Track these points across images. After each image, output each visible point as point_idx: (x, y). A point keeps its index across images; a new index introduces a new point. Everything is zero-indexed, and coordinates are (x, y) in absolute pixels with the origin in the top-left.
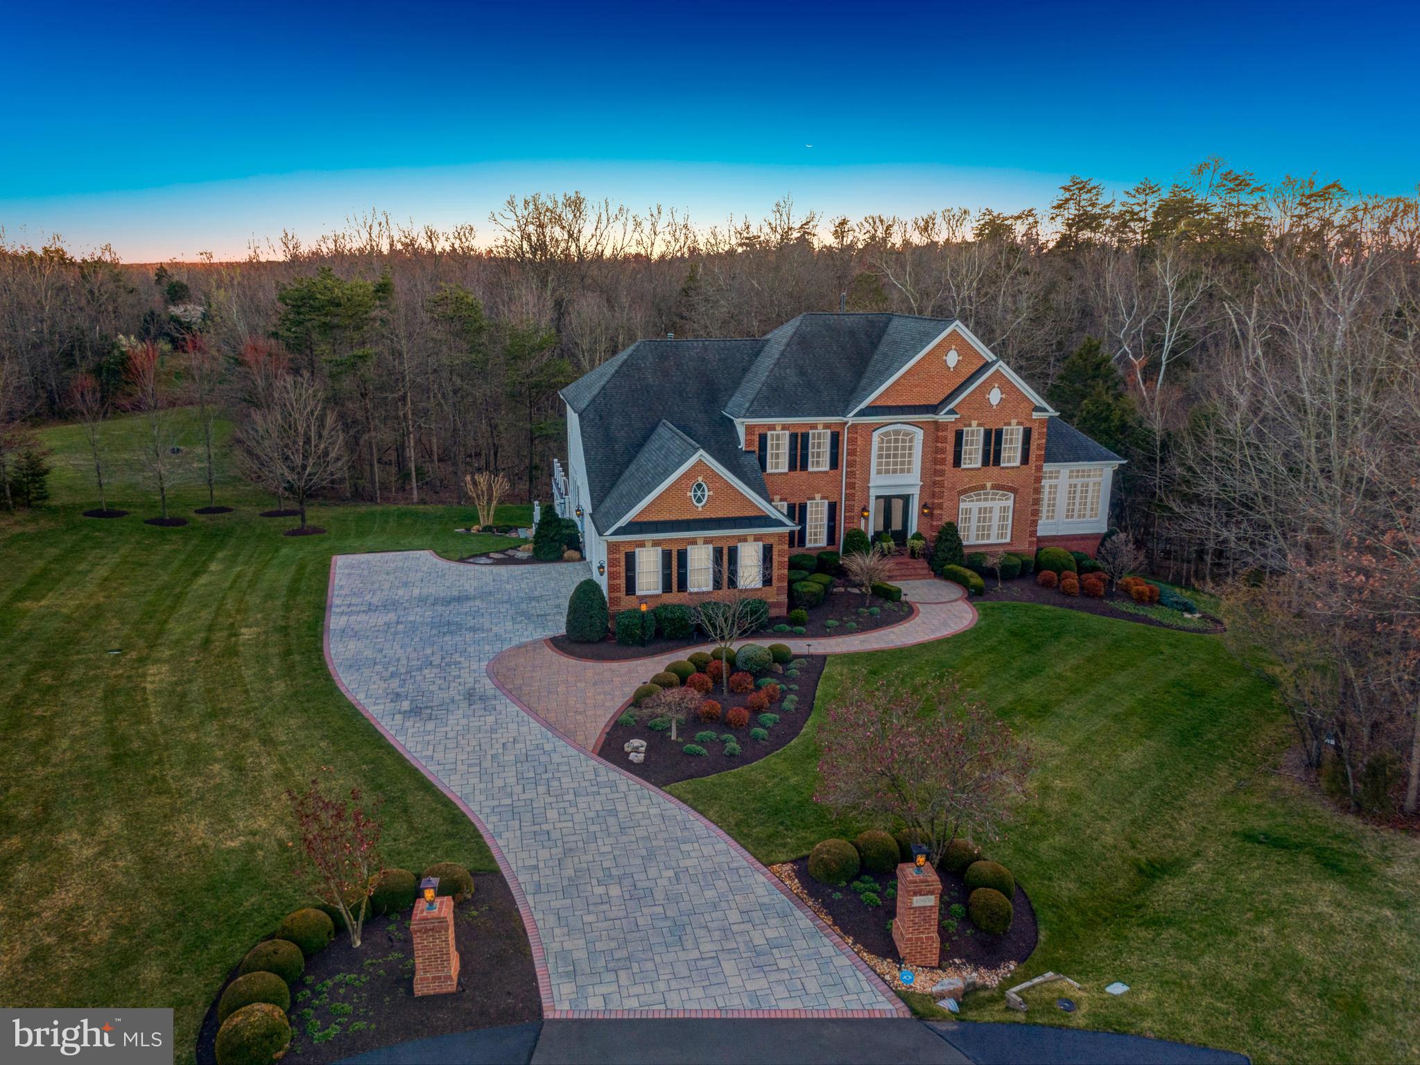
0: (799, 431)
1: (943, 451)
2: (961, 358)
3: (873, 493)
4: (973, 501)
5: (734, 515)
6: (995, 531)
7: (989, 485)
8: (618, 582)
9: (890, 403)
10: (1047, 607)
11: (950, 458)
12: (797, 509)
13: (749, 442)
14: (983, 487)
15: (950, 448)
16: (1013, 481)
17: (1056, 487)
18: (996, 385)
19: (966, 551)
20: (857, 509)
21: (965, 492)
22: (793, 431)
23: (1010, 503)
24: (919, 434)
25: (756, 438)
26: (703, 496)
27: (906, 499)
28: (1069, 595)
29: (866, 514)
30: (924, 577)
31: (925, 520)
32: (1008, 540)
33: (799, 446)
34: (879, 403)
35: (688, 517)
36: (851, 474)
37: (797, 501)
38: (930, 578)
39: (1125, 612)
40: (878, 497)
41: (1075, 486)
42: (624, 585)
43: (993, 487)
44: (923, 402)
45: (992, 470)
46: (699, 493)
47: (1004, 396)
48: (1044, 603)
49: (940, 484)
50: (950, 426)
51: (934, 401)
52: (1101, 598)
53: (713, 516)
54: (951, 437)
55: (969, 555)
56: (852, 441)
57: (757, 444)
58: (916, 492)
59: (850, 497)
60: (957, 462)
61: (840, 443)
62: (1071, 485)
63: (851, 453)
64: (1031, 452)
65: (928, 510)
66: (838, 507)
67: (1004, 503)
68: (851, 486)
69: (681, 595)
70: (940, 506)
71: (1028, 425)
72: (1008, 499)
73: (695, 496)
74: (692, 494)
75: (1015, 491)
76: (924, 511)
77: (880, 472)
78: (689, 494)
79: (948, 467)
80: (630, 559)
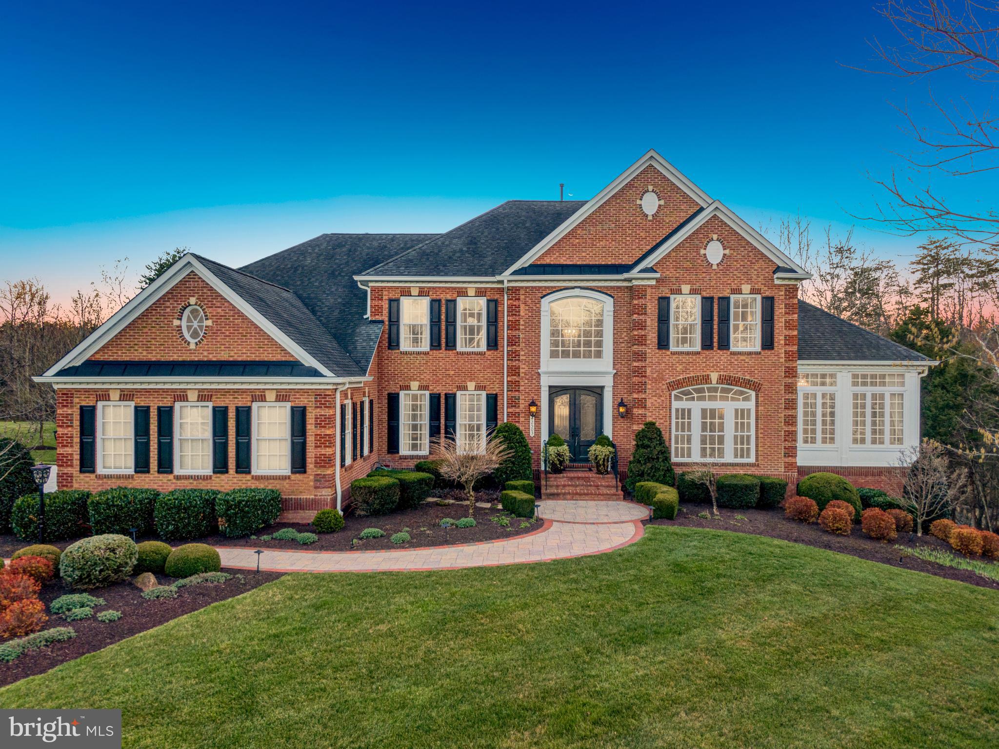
0: (443, 297)
1: (642, 326)
2: (662, 202)
3: (545, 382)
4: (693, 399)
5: (244, 358)
6: (729, 446)
7: (714, 376)
8: (69, 450)
9: (563, 261)
10: (776, 542)
11: (652, 336)
12: (443, 401)
13: (377, 310)
14: (707, 379)
15: (652, 322)
16: (751, 373)
17: (832, 397)
18: (715, 237)
19: (678, 471)
20: (523, 404)
21: (678, 384)
22: (435, 297)
23: (751, 405)
24: (608, 304)
25: (385, 305)
26: (189, 320)
27: (597, 392)
28: (835, 532)
29: (533, 409)
30: (608, 497)
31: (623, 424)
32: (752, 460)
33: (443, 317)
34: (547, 261)
35: (175, 357)
36: (514, 356)
37: (442, 390)
38: (617, 500)
39: (930, 563)
40: (555, 391)
41: (864, 396)
42: (77, 457)
43: (722, 381)
44: (611, 261)
45: (717, 354)
46: (195, 324)
47: (727, 252)
48: (779, 537)
49: (640, 372)
50: (649, 291)
51: (626, 260)
52: (891, 541)
53: (213, 357)
54: (652, 308)
55: (683, 474)
56: (514, 310)
57: (385, 312)
58: (608, 382)
59: (514, 386)
60: (663, 343)
61: (500, 315)
62: (855, 396)
63: (513, 326)
64: (776, 331)
65: (625, 411)
66: (499, 398)
67: (742, 405)
68: (514, 371)
69: (164, 477)
70: (642, 403)
71: (768, 294)
72: (747, 399)
73: (189, 328)
74: (184, 323)
75: (756, 387)
76: (622, 410)
77: (554, 354)
78: (176, 322)
79: (651, 348)
80: (88, 417)
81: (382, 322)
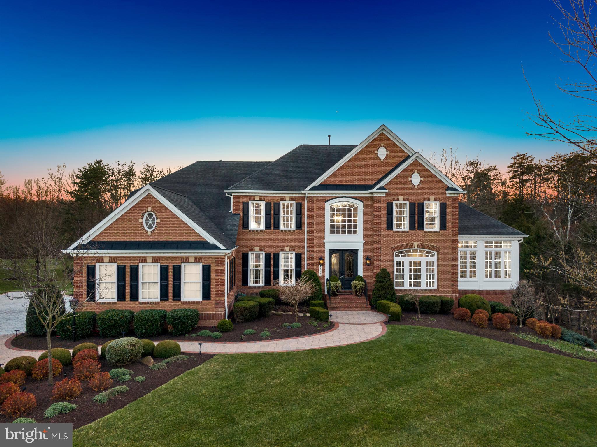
0: (272, 201)
1: (378, 217)
2: (388, 152)
3: (328, 247)
4: (404, 256)
5: (177, 239)
6: (423, 280)
7: (416, 244)
9: (337, 183)
10: (452, 332)
11: (384, 223)
12: (272, 257)
13: (236, 208)
14: (412, 246)
15: (383, 216)
16: (435, 243)
17: (475, 254)
18: (416, 171)
19: (398, 294)
20: (316, 259)
21: (397, 248)
22: (268, 201)
23: (435, 259)
24: (360, 206)
25: (241, 205)
26: (147, 219)
27: (355, 252)
28: (480, 326)
29: (321, 262)
30: (362, 309)
31: (368, 269)
32: (435, 287)
33: (272, 212)
34: (328, 182)
35: (140, 239)
36: (310, 233)
37: (272, 251)
38: (368, 310)
39: (527, 341)
40: (332, 252)
41: (491, 253)
42: (85, 293)
43: (419, 246)
44: (362, 183)
45: (417, 233)
46: (150, 221)
47: (422, 179)
48: (453, 330)
49: (378, 242)
50: (382, 199)
52: (508, 330)
53: (160, 239)
54: (384, 208)
55: (401, 296)
56: (310, 209)
57: (241, 209)
58: (360, 247)
59: (310, 249)
60: (390, 226)
61: (303, 211)
62: (487, 254)
63: (310, 217)
64: (447, 221)
65: (369, 262)
66: (303, 255)
67: (430, 259)
68: (310, 241)
69: (133, 303)
70: (379, 259)
71: (443, 201)
72: (433, 256)
73: (147, 223)
74: (144, 221)
75: (437, 250)
76: (368, 262)
77: (332, 232)
78: (140, 221)
79: (383, 229)
80: (91, 271)
81: (239, 214)
